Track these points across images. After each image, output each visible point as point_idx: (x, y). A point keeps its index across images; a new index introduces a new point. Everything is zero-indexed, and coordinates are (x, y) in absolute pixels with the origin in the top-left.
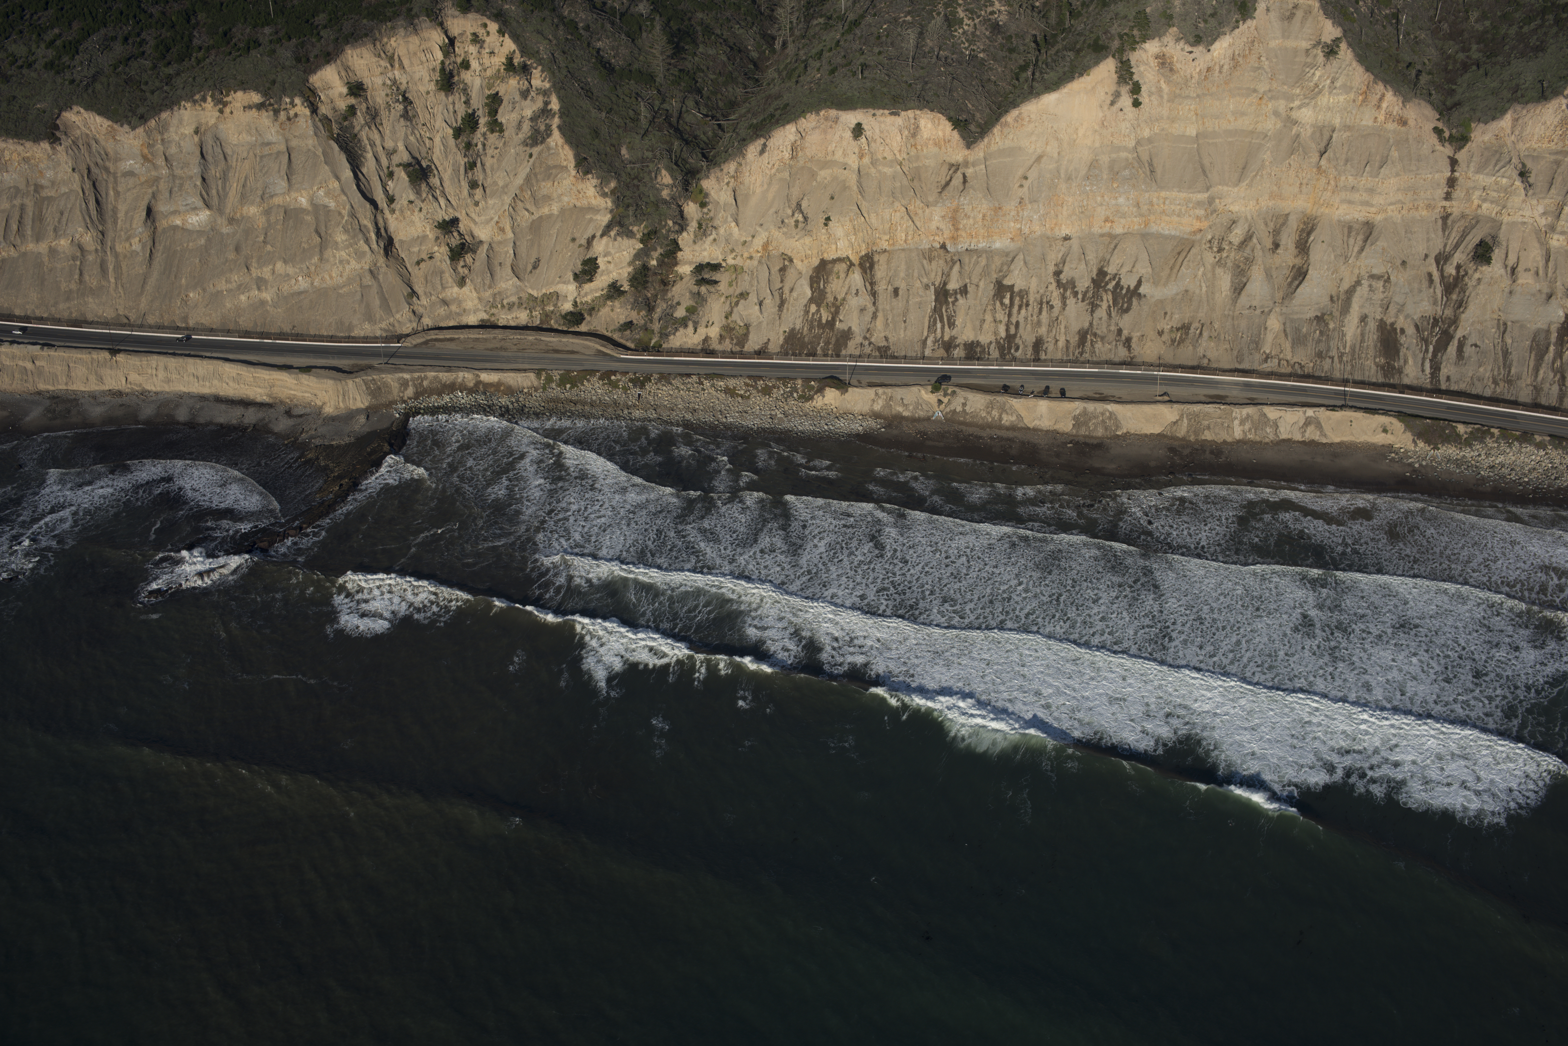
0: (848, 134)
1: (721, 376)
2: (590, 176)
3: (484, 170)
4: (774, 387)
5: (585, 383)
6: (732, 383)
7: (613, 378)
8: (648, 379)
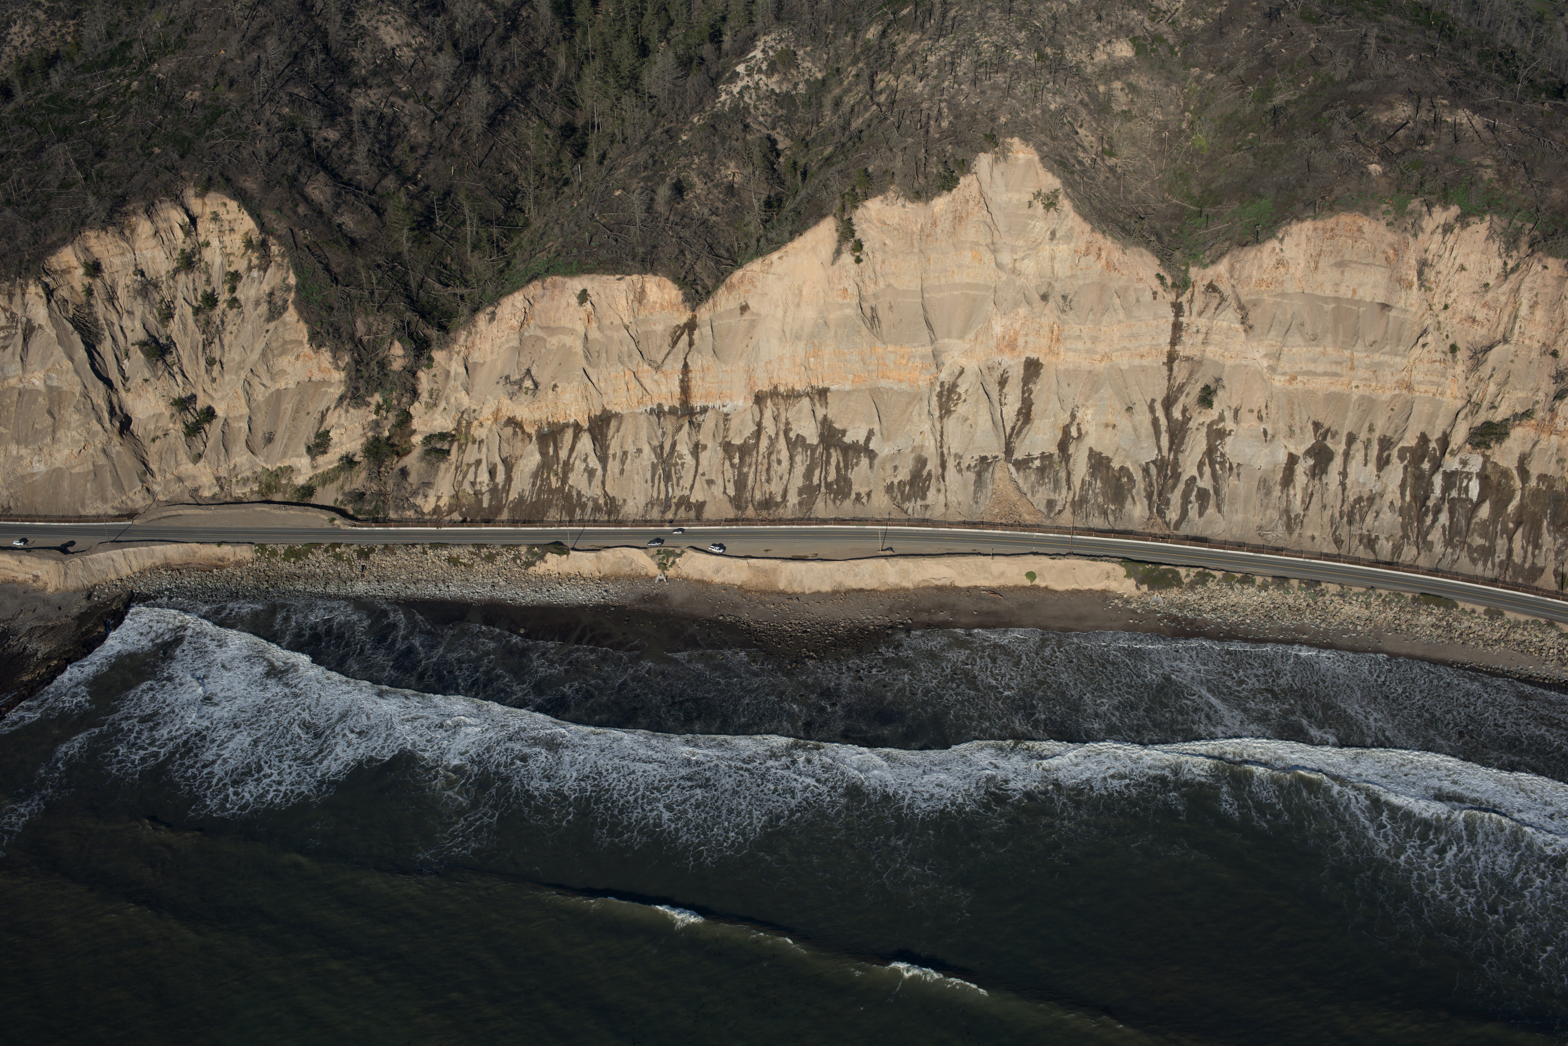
0: (574, 301)
1: (444, 546)
2: (324, 349)
3: (222, 346)
4: (498, 554)
5: (310, 556)
6: (455, 552)
7: (338, 550)
8: (372, 550)
